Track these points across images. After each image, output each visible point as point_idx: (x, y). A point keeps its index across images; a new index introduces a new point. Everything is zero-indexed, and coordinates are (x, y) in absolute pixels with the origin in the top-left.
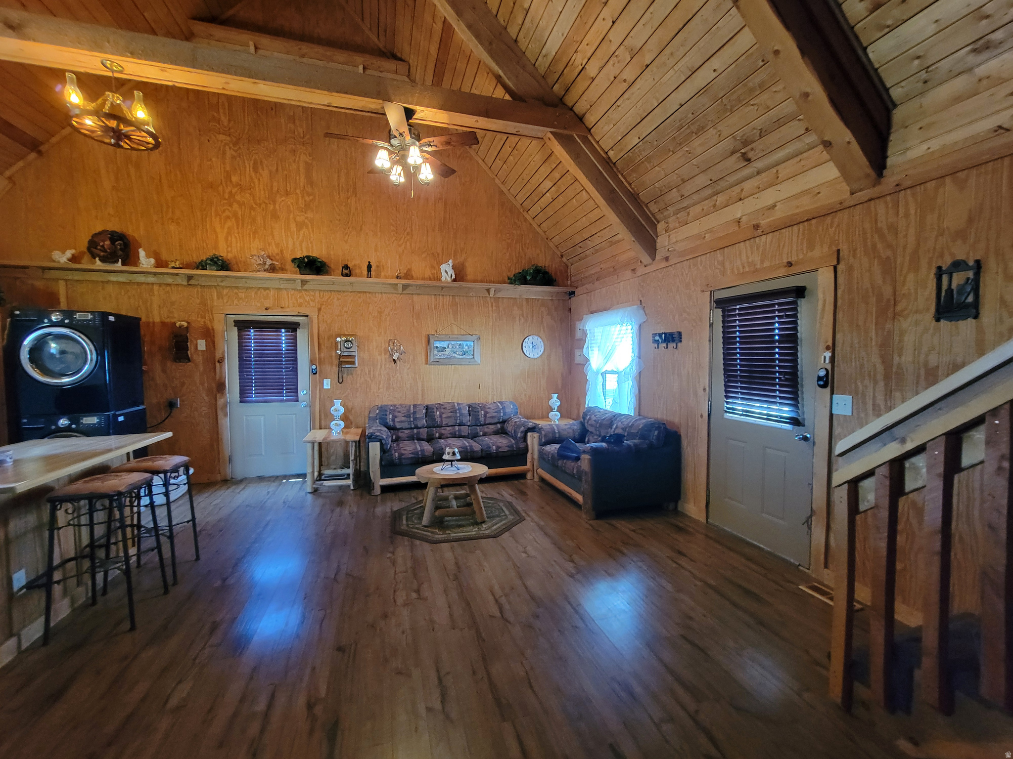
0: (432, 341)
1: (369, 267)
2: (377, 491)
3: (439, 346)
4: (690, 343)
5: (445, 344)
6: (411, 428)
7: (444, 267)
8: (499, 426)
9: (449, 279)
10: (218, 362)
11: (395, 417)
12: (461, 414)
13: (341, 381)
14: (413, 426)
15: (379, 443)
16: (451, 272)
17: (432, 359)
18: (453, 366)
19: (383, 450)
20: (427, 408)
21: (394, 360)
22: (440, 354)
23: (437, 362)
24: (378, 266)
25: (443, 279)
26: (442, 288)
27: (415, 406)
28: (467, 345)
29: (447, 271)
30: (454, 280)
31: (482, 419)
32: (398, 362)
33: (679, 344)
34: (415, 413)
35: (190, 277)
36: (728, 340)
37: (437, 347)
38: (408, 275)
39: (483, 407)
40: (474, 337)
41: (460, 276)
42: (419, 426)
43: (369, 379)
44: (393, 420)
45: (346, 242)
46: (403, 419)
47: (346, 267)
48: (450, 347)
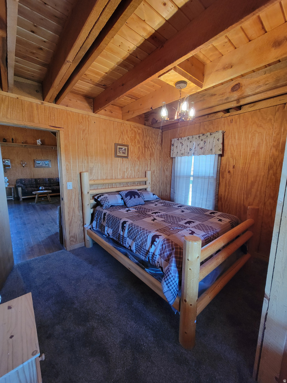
0: (35, 161)
1: (13, 139)
2: (21, 200)
3: (38, 162)
5: (40, 162)
6: (30, 185)
7: (38, 141)
8: (57, 184)
9: (40, 144)
11: (25, 182)
12: (46, 181)
13: (5, 172)
14: (31, 184)
16: (40, 142)
17: (36, 166)
18: (43, 168)
19: (22, 189)
20: (35, 179)
21: (23, 166)
22: (38, 165)
23: (37, 167)
24: (15, 139)
25: (38, 144)
26: (38, 146)
27: (31, 179)
28: (47, 162)
29: (39, 142)
30: (41, 145)
31: (52, 182)
32: (25, 167)
34: (31, 181)
37: (37, 163)
38: (26, 142)
39: (52, 179)
40: (49, 160)
41: (43, 143)
42: (33, 184)
43: (15, 172)
44: (24, 182)
45: (4, 131)
46: (28, 182)
47: (5, 139)
48: (41, 163)
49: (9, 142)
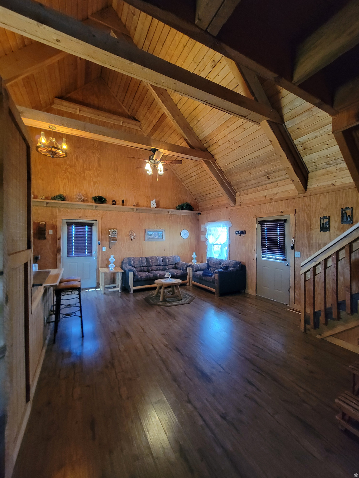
0: (146, 231)
1: (123, 201)
2: (132, 292)
3: (149, 233)
4: (249, 235)
5: (151, 233)
6: (141, 267)
7: (152, 202)
8: (174, 265)
9: (154, 207)
10: (58, 240)
11: (134, 262)
12: (160, 261)
13: (110, 248)
14: (141, 266)
15: (133, 273)
16: (155, 204)
17: (146, 239)
18: (154, 242)
19: (134, 275)
20: (146, 258)
21: (132, 239)
22: (150, 236)
23: (148, 240)
24: (126, 201)
25: (152, 207)
26: (151, 210)
27: (141, 258)
28: (160, 233)
29: (153, 204)
30: (156, 207)
31: (168, 263)
32: (133, 240)
33: (245, 235)
34: (142, 261)
35: (47, 203)
36: (263, 234)
37: (148, 234)
38: (137, 205)
39: (168, 258)
40: (163, 230)
41: (158, 206)
42: (144, 266)
43: (121, 247)
44: (134, 263)
45: (113, 190)
46: (138, 263)
47: (114, 201)
48: (154, 234)
49: (118, 205)
